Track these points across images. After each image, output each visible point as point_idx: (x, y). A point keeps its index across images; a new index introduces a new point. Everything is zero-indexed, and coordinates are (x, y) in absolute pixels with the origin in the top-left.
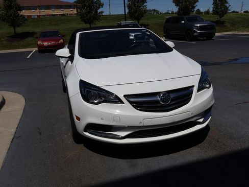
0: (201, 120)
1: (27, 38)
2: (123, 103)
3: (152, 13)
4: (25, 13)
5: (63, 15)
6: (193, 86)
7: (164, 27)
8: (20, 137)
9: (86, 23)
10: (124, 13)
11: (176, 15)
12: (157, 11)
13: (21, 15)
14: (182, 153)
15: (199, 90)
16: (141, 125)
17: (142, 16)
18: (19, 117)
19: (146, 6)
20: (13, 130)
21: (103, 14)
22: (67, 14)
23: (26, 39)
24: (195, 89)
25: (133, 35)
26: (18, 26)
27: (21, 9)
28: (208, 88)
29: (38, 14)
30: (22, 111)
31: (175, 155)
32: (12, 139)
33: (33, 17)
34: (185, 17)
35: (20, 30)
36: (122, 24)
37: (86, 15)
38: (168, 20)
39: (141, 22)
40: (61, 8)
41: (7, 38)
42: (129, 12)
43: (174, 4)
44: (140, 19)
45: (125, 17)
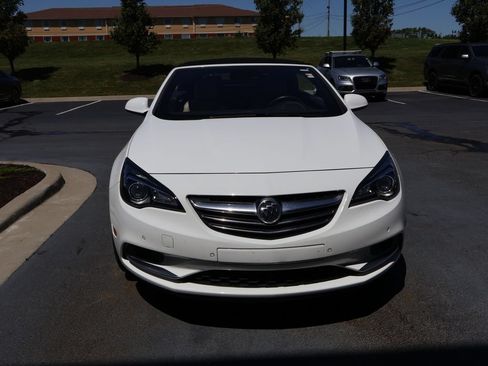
0: (358, 267)
1: (157, 75)
2: (185, 212)
3: (419, 35)
4: (159, 30)
5: (239, 35)
6: (342, 192)
7: (426, 64)
8: (44, 252)
9: (266, 51)
10: (342, 35)
11: (457, 41)
12: (429, 31)
13: (151, 34)
14: (310, 330)
15: (354, 201)
16: (214, 259)
17: (382, 40)
18: (67, 217)
19: (391, 20)
20: (43, 239)
21: (302, 35)
22: (246, 34)
23: (156, 77)
24: (346, 199)
25: (352, 77)
26: (144, 53)
27: (150, 22)
28: (387, 199)
29: (194, 32)
30: (78, 207)
31: (294, 333)
32: (29, 255)
33: (183, 38)
34: (471, 46)
35: (147, 60)
36: (334, 56)
37: (269, 36)
38: (436, 51)
39: (379, 53)
40: (236, 22)
41: (124, 74)
42: (355, 33)
43: (454, 18)
44: (376, 48)
45: (344, 42)
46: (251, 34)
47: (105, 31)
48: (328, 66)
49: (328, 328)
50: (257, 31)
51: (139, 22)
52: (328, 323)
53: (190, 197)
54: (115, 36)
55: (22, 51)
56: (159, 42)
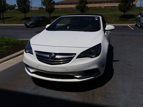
46: (117, 6)
47: (74, 6)
48: (140, 16)
49: (69, 93)
50: (119, 5)
51: (84, 3)
52: (70, 92)
53: (35, 51)
54: (77, 7)
55: (53, 11)
56: (89, 9)
